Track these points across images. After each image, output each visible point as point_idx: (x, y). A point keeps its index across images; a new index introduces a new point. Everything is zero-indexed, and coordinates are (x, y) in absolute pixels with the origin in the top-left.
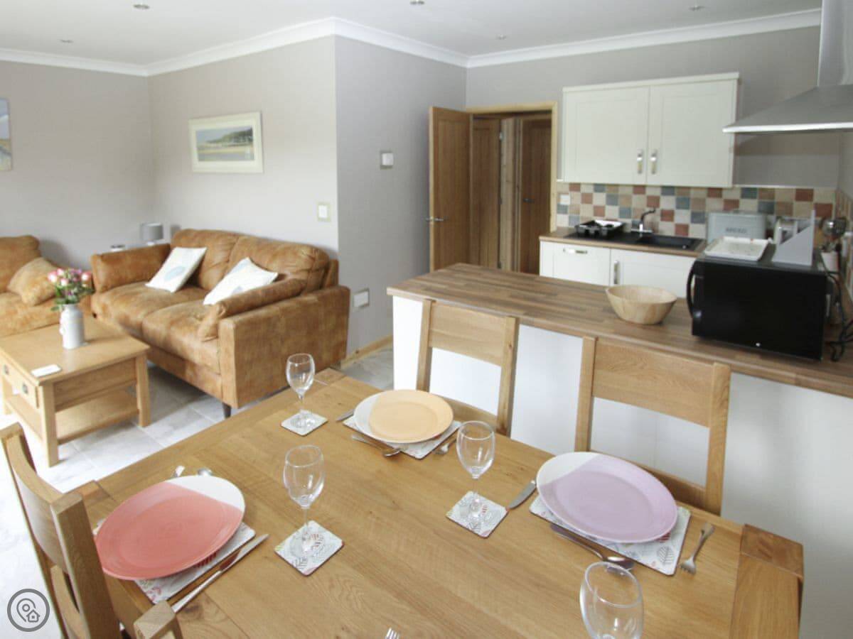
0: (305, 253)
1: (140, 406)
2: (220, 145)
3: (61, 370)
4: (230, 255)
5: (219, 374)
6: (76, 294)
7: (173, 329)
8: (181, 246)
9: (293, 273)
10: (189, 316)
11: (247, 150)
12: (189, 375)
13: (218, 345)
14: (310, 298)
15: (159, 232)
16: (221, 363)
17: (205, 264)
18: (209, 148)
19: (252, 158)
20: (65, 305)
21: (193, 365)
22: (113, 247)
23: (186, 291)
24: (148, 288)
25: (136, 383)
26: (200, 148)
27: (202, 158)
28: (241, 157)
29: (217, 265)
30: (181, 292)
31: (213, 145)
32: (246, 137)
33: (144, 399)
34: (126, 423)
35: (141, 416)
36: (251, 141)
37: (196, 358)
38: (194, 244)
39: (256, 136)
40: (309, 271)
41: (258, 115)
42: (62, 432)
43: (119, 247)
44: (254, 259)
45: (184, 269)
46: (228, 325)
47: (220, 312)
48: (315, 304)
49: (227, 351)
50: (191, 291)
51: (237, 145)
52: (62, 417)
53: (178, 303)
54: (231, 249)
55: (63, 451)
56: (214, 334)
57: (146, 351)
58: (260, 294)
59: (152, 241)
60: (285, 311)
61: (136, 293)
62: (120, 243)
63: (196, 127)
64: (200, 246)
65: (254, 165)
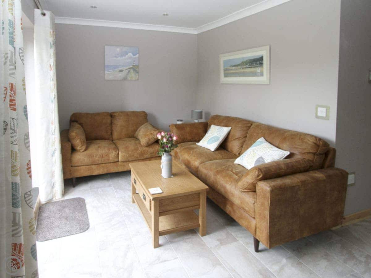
0: (311, 141)
1: (200, 222)
2: (239, 67)
3: (163, 193)
4: (247, 133)
5: (254, 218)
6: (170, 147)
7: (219, 176)
8: (215, 124)
9: (301, 153)
10: (228, 170)
11: (258, 70)
12: (228, 209)
13: (255, 198)
14: (319, 175)
15: (200, 115)
16: (257, 211)
17: (230, 137)
18: (232, 69)
19: (262, 75)
20: (164, 153)
21: (232, 204)
22: (178, 121)
23: (219, 151)
24: (198, 146)
25: (199, 208)
26: (225, 70)
27: (226, 75)
28: (254, 74)
29: (237, 138)
30: (217, 152)
31: (234, 68)
32: (258, 62)
33: (203, 218)
34: (192, 231)
35: (201, 228)
36: (261, 64)
37: (236, 201)
38: (223, 124)
39: (266, 61)
40: (314, 154)
41: (268, 47)
42: (162, 228)
43: (181, 121)
44: (267, 139)
45: (218, 138)
46: (265, 187)
47: (258, 176)
48: (324, 180)
49: (262, 204)
50: (223, 152)
51: (251, 67)
52: (162, 219)
53: (217, 159)
54: (248, 130)
55: (161, 240)
56: (253, 189)
57: (207, 189)
58: (283, 166)
59: (197, 120)
60: (303, 183)
61: (194, 149)
62: (181, 119)
63: (223, 58)
64: (226, 126)
65: (264, 79)
